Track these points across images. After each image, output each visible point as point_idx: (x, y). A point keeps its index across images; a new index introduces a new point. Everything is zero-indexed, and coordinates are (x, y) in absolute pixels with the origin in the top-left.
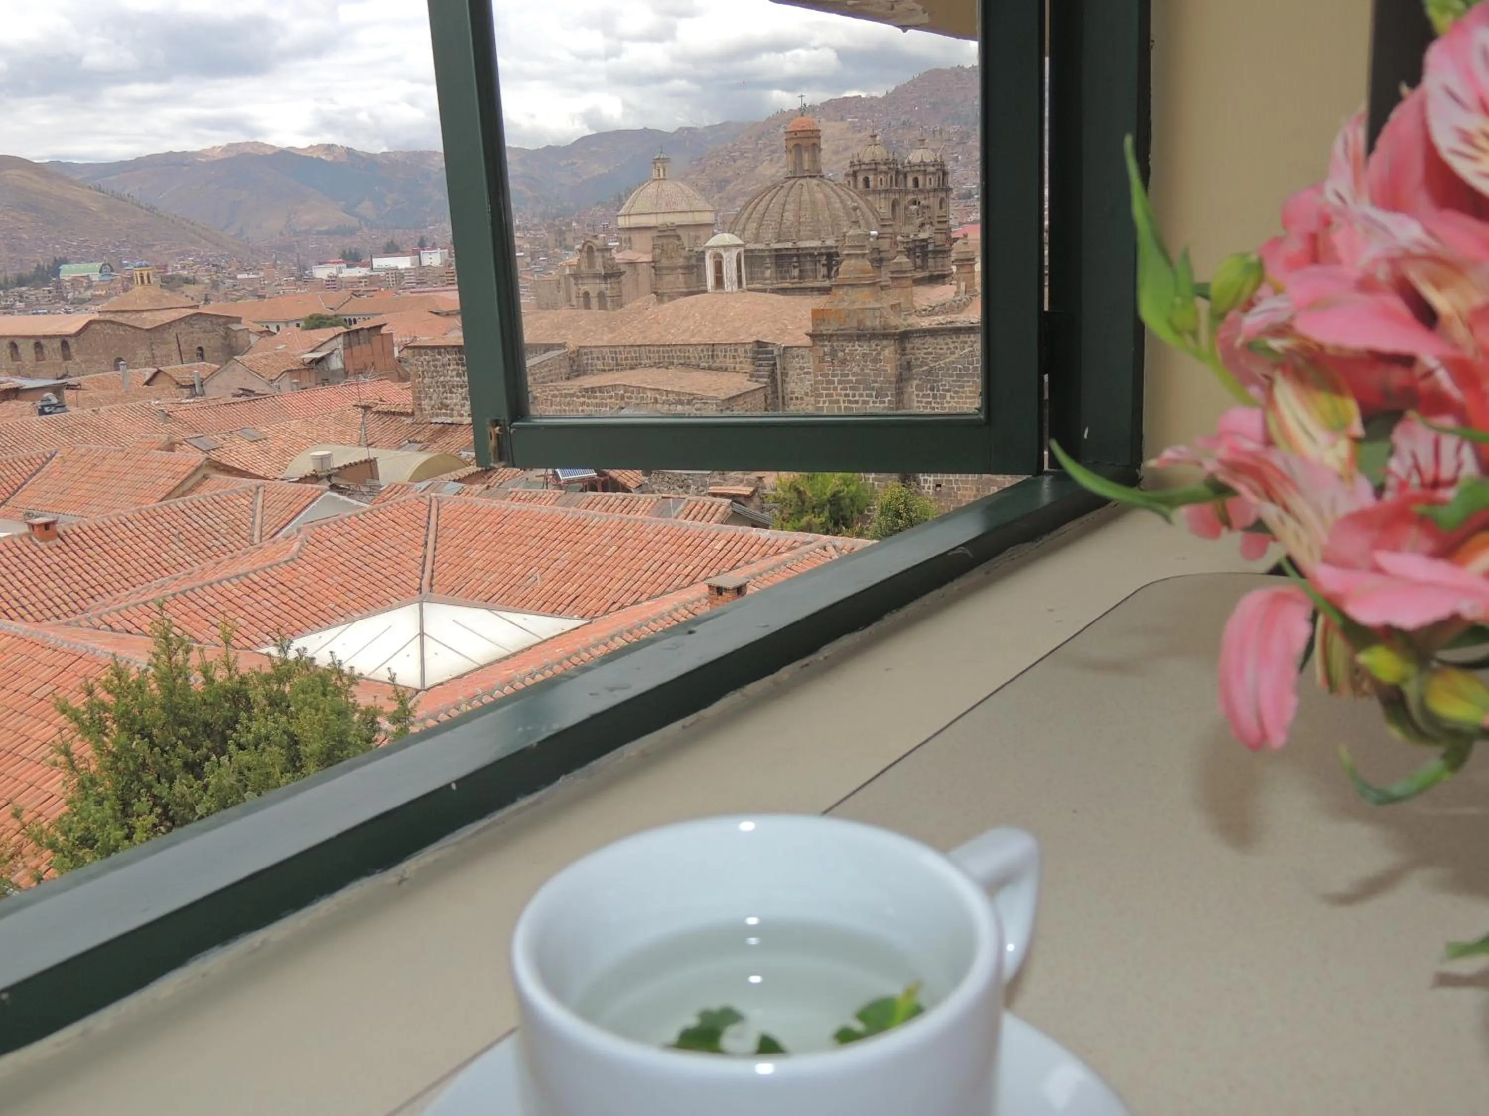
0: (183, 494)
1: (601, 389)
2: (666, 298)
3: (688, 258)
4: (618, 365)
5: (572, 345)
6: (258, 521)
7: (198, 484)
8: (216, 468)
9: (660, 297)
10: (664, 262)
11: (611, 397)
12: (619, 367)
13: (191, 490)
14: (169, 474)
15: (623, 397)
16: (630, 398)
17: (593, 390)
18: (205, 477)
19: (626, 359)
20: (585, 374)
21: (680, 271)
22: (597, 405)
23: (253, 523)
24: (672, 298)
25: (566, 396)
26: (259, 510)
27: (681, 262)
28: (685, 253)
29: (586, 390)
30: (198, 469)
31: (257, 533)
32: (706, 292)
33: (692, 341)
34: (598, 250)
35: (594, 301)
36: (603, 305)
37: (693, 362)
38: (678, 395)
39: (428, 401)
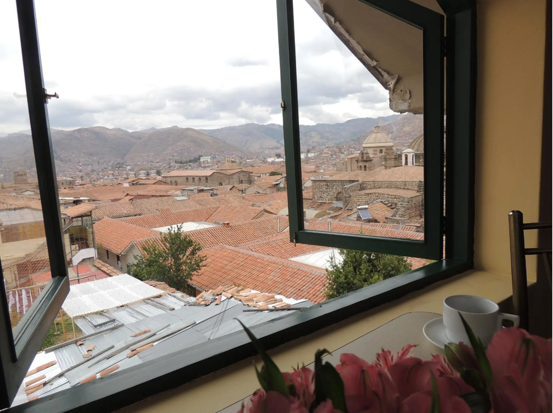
0: (257, 218)
1: (371, 194)
2: (388, 168)
3: (396, 156)
4: (375, 187)
5: (361, 181)
6: (278, 226)
7: (261, 215)
8: (266, 211)
9: (386, 167)
10: (388, 157)
11: (374, 196)
12: (375, 188)
13: (259, 217)
14: (253, 213)
15: (377, 196)
16: (380, 196)
17: (368, 194)
18: (263, 214)
19: (377, 185)
20: (364, 189)
21: (393, 159)
22: (369, 198)
23: (277, 226)
24: (390, 168)
25: (360, 195)
26: (278, 223)
27: (393, 157)
28: (395, 154)
29: (366, 194)
30: (261, 211)
31: (278, 229)
32: (402, 166)
33: (399, 180)
34: (365, 154)
35: (363, 168)
36: (365, 170)
37: (399, 186)
38: (395, 196)
39: (316, 196)
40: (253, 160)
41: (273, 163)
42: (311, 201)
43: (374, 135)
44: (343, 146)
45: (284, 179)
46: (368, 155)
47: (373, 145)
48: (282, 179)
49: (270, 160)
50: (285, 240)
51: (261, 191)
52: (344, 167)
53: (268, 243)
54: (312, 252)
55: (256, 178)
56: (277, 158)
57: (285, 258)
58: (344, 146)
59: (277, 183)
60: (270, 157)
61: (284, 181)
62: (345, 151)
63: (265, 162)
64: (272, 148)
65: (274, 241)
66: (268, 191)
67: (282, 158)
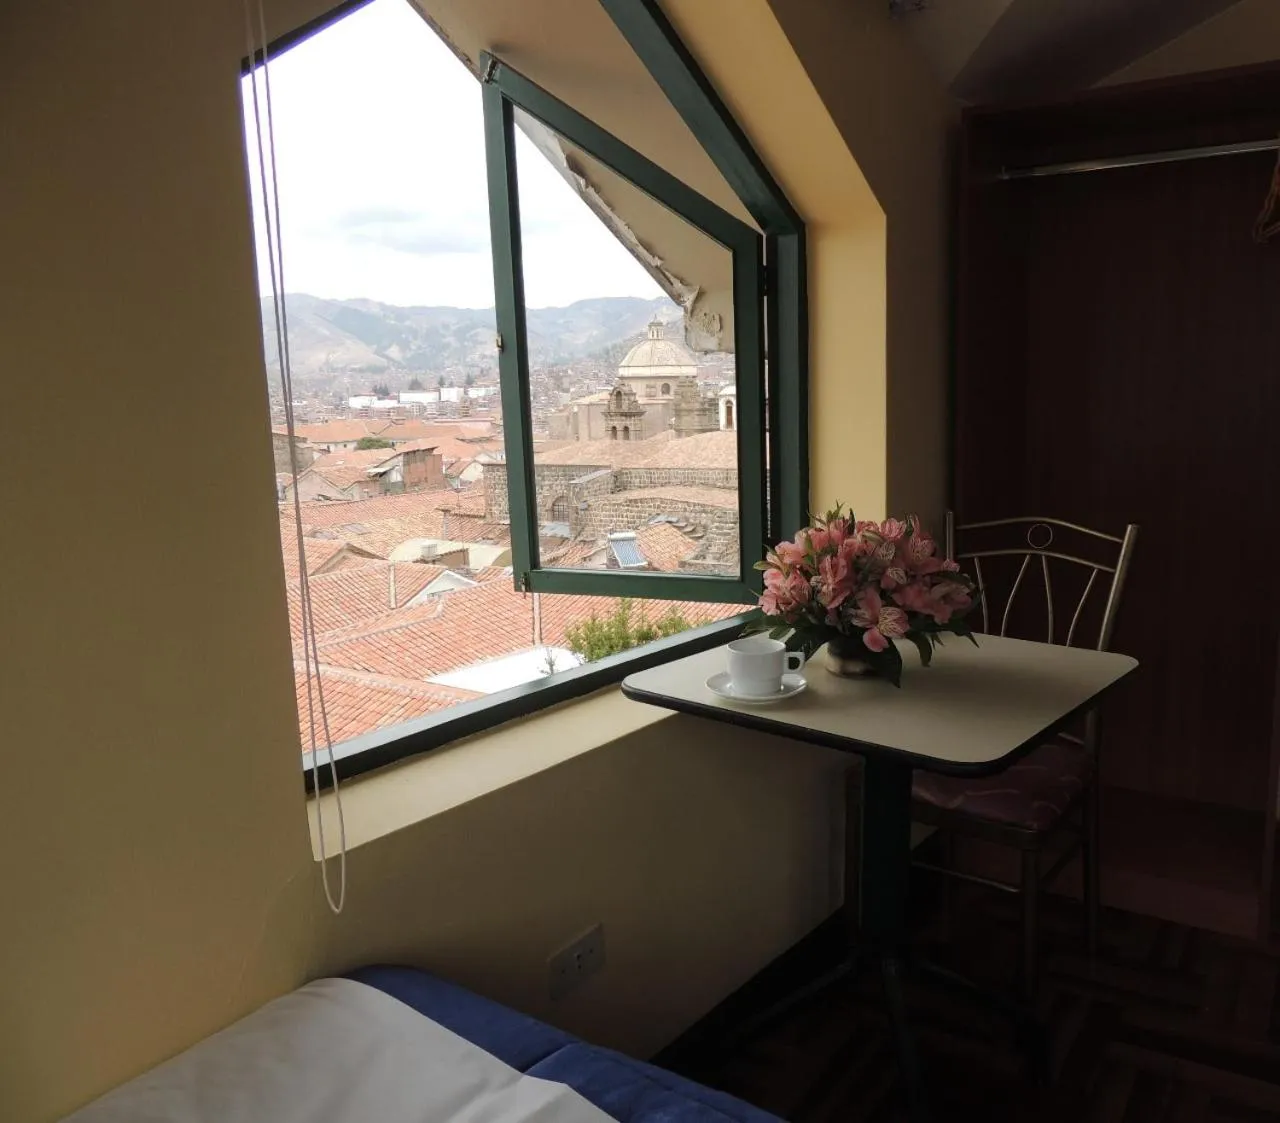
0: (328, 571)
1: (641, 501)
2: (684, 434)
3: (703, 404)
4: (651, 482)
5: (616, 468)
6: (393, 592)
7: (339, 563)
8: (352, 551)
9: (679, 432)
10: (684, 406)
11: (650, 507)
12: (653, 485)
13: (334, 567)
14: (317, 555)
15: (659, 507)
16: (665, 507)
17: (636, 501)
18: (344, 558)
19: (658, 478)
20: (625, 489)
21: (696, 413)
22: (640, 512)
23: (389, 592)
24: (689, 434)
25: (614, 505)
26: (392, 584)
27: (697, 406)
28: (701, 400)
29: (631, 501)
30: (340, 551)
31: (393, 600)
32: (718, 430)
33: (711, 466)
34: (625, 394)
35: (620, 434)
36: (627, 437)
37: (711, 482)
38: (703, 506)
39: (497, 507)
40: (305, 402)
41: (365, 412)
42: (481, 522)
43: (646, 347)
44: (566, 372)
45: (401, 458)
46: (632, 398)
47: (646, 372)
48: (396, 460)
49: (356, 403)
50: (415, 630)
51: (332, 493)
52: (570, 429)
53: (363, 638)
54: (491, 658)
55: (316, 456)
56: (379, 399)
57: (417, 679)
58: (570, 372)
59: (381, 470)
60: (356, 396)
61: (401, 464)
62: (572, 384)
63: (339, 408)
64: (361, 371)
65: (383, 633)
66: (356, 493)
67: (392, 398)
